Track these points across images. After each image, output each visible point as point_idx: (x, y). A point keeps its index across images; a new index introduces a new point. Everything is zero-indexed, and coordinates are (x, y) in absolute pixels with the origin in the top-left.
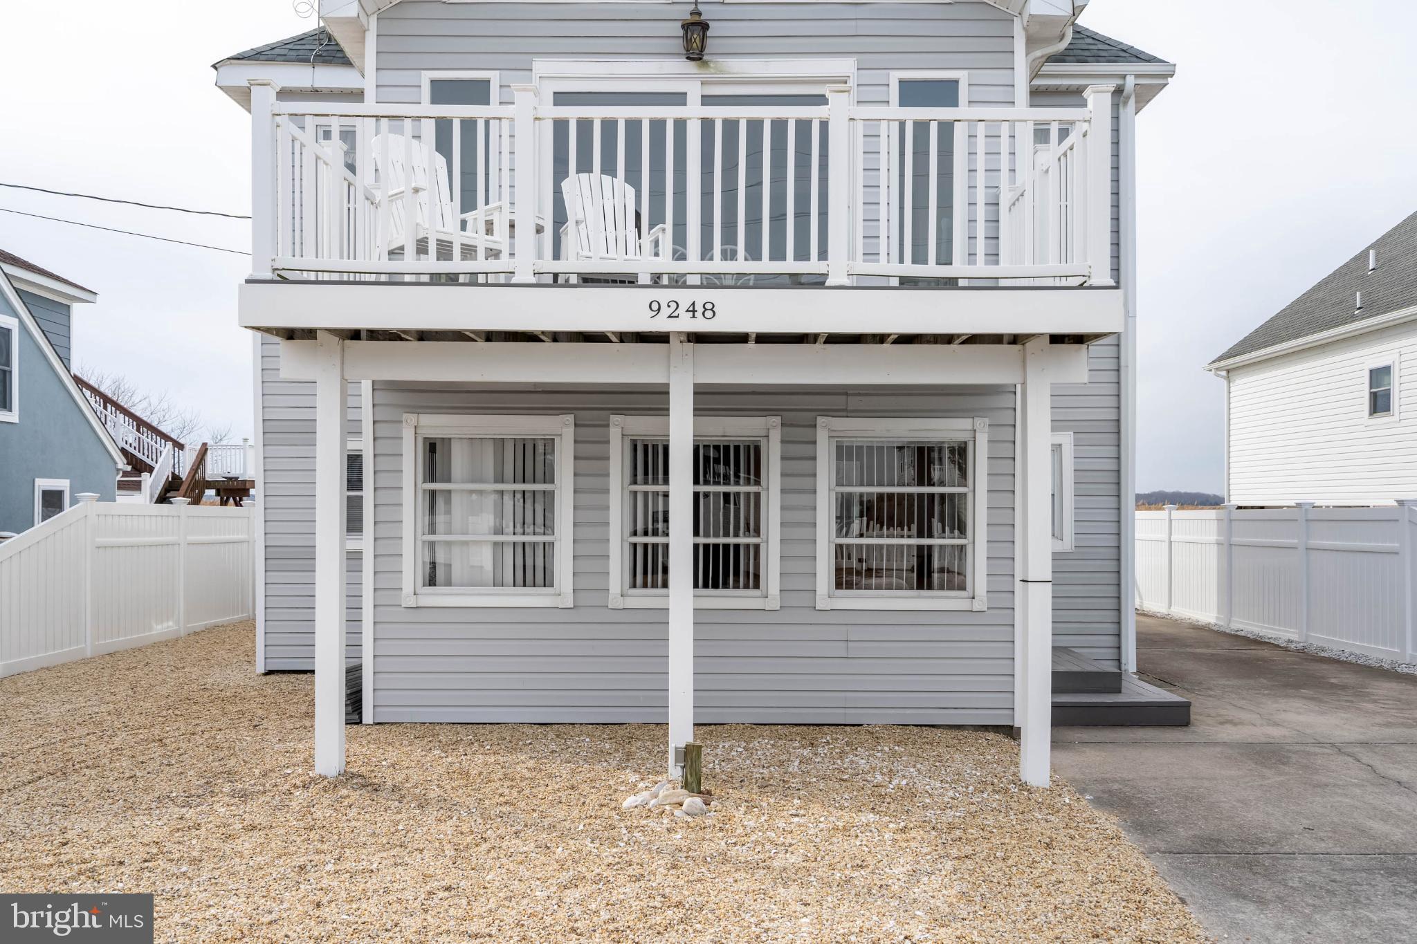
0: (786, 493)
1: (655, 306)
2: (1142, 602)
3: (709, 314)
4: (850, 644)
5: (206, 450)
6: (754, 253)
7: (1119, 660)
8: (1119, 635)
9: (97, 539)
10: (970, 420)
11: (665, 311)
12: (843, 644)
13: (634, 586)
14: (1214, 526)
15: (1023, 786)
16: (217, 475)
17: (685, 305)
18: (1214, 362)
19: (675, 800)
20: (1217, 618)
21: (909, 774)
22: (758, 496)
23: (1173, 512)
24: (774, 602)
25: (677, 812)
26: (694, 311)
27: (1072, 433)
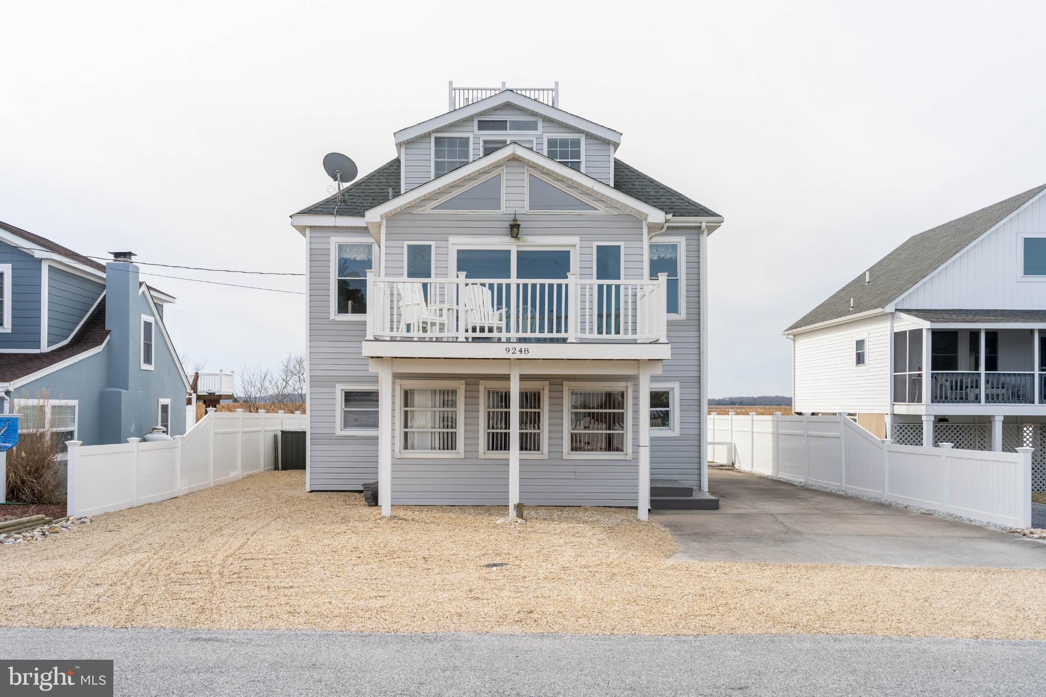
0: (551, 412)
1: (508, 350)
2: (740, 466)
3: (526, 352)
4: (576, 473)
5: (198, 376)
6: (542, 330)
7: (700, 486)
8: (700, 475)
9: (216, 430)
10: (625, 383)
11: (511, 351)
12: (574, 473)
13: (488, 449)
14: (770, 424)
15: (638, 520)
16: (203, 392)
17: (518, 349)
18: (788, 330)
19: (515, 521)
20: (772, 472)
21: (597, 516)
22: (539, 413)
23: (754, 416)
24: (546, 457)
25: (516, 524)
26: (521, 351)
27: (679, 383)
